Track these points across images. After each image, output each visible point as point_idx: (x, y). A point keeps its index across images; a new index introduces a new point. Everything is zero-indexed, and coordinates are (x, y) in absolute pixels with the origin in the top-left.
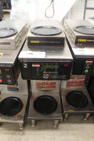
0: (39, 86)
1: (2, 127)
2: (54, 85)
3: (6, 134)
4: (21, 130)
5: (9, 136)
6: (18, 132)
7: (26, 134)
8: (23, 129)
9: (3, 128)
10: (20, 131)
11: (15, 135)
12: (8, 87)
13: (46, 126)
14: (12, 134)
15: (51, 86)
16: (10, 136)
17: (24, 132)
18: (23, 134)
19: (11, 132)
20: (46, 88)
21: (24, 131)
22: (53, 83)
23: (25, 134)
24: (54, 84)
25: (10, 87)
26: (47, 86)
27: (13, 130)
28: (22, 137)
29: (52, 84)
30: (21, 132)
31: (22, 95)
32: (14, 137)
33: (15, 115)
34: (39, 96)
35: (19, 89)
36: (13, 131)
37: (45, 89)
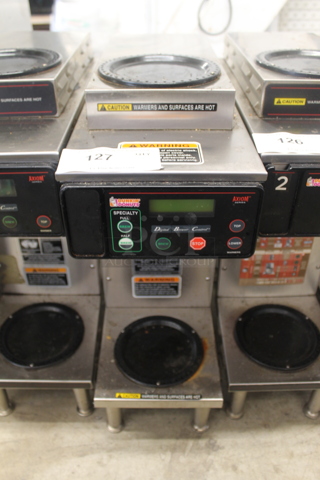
0: (248, 270)
1: (128, 430)
2: (303, 268)
3: (148, 451)
4: (201, 433)
5: (163, 457)
6: (191, 443)
7: (223, 448)
8: (206, 431)
9: (133, 433)
10: (199, 436)
11: (184, 451)
12: (141, 280)
13: (287, 414)
14: (173, 450)
15: (290, 268)
16: (167, 457)
17: (212, 442)
18: (213, 448)
19: (165, 442)
20: (274, 276)
21: (211, 438)
22: (300, 258)
23: (219, 448)
24: (303, 263)
25: (147, 280)
26: (279, 269)
27: (171, 437)
28: (211, 457)
29: (297, 262)
30: (202, 442)
31: (188, 307)
32: (183, 459)
33: (186, 380)
34: (247, 308)
35: (180, 287)
36: (173, 442)
37: (268, 282)
